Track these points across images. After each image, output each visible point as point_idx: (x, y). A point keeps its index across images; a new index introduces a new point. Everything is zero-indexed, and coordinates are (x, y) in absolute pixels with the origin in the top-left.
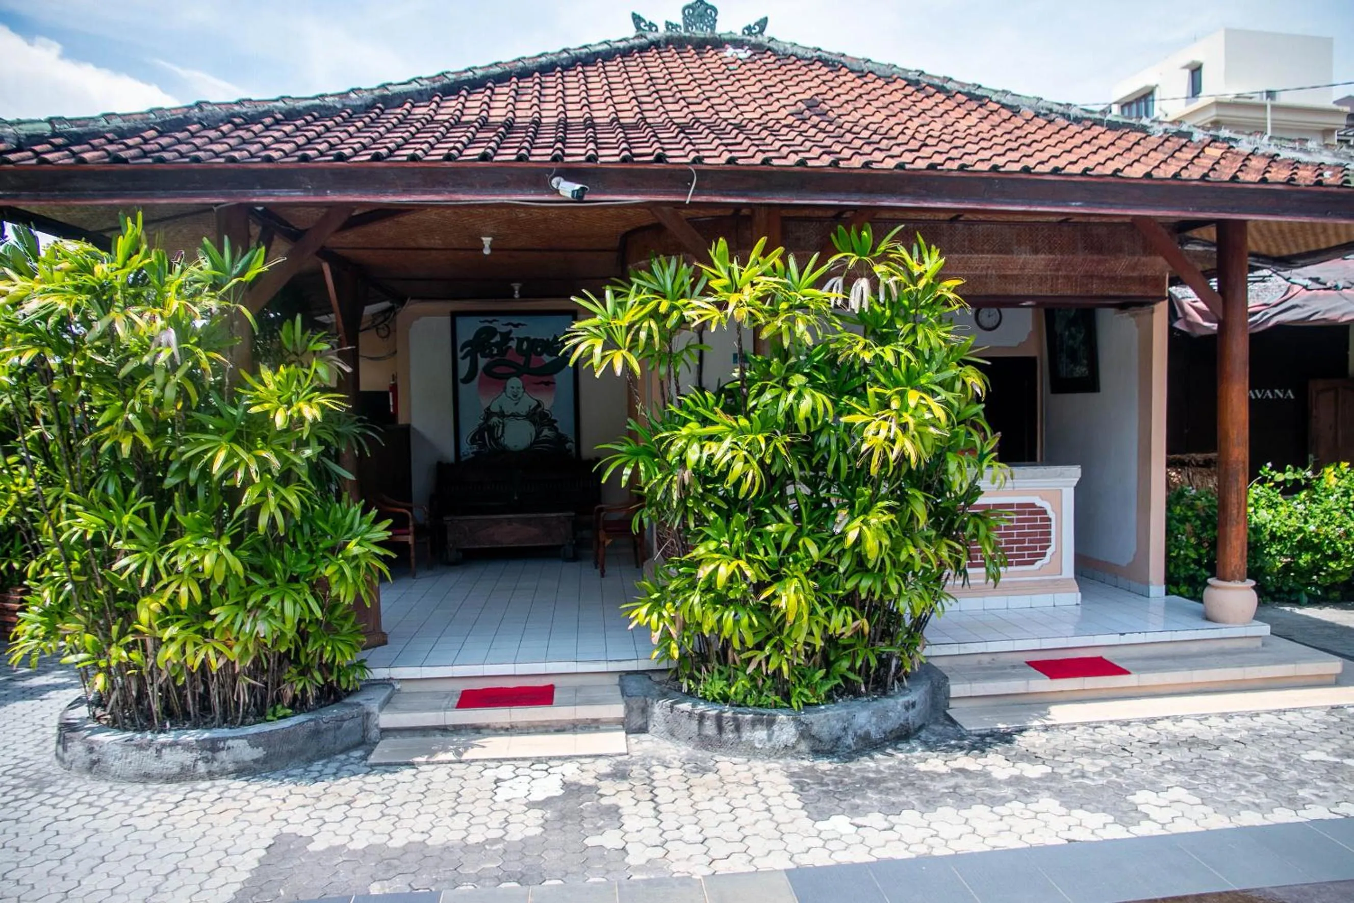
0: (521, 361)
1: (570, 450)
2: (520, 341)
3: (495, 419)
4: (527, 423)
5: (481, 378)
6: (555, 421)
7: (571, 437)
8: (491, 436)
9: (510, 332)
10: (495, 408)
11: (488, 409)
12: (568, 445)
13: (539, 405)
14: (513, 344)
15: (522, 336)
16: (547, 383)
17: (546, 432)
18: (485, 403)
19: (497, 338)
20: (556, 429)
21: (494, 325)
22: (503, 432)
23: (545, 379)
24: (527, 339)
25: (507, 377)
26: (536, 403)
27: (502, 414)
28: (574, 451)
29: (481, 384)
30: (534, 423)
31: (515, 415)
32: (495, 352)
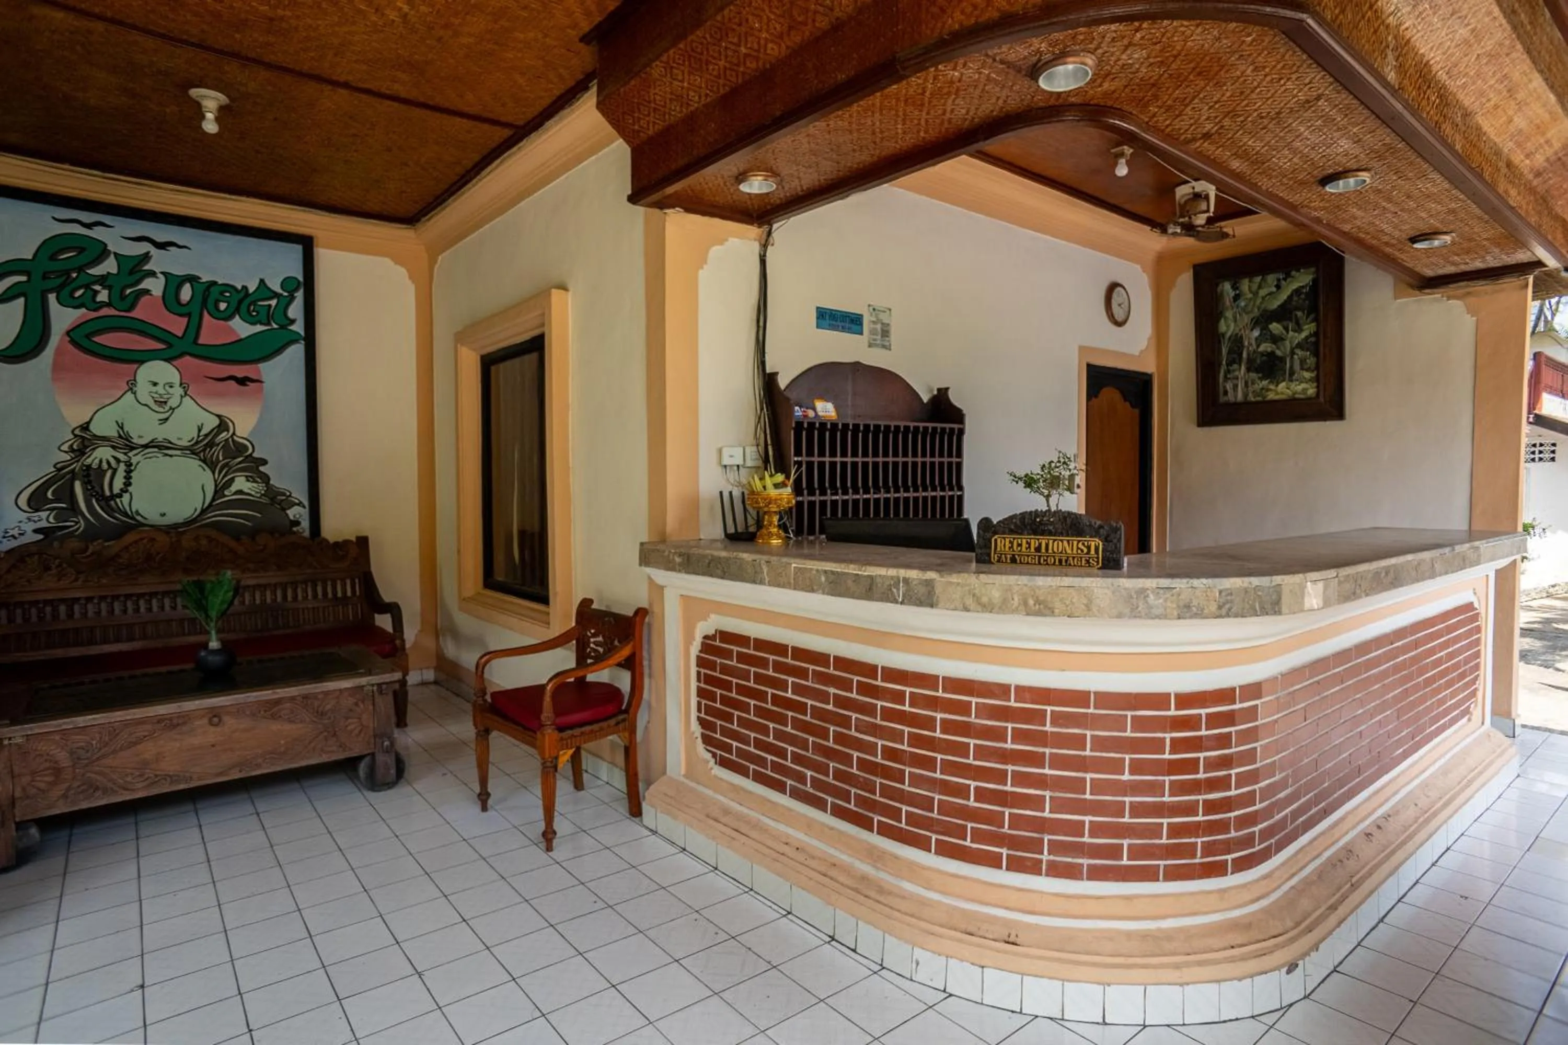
0: (177, 325)
1: (297, 523)
2: (174, 283)
3: (103, 454)
4: (194, 464)
5: (58, 352)
6: (264, 462)
7: (300, 493)
8: (94, 490)
9: (146, 257)
10: (103, 426)
11: (85, 427)
12: (292, 513)
13: (223, 425)
14: (155, 286)
15: (178, 271)
16: (243, 381)
17: (241, 483)
18: (76, 414)
19: (109, 266)
20: (266, 479)
21: (97, 233)
22: (128, 484)
23: (240, 371)
24: (192, 279)
25: (138, 359)
26: (216, 422)
27: (125, 443)
28: (305, 524)
29: (58, 367)
30: (211, 465)
31: (162, 446)
32: (103, 296)
